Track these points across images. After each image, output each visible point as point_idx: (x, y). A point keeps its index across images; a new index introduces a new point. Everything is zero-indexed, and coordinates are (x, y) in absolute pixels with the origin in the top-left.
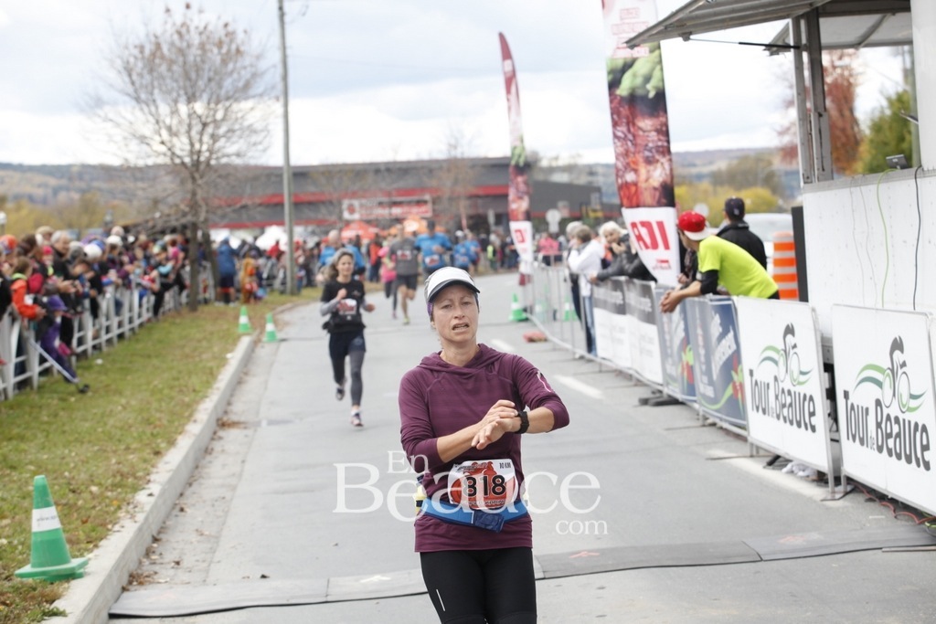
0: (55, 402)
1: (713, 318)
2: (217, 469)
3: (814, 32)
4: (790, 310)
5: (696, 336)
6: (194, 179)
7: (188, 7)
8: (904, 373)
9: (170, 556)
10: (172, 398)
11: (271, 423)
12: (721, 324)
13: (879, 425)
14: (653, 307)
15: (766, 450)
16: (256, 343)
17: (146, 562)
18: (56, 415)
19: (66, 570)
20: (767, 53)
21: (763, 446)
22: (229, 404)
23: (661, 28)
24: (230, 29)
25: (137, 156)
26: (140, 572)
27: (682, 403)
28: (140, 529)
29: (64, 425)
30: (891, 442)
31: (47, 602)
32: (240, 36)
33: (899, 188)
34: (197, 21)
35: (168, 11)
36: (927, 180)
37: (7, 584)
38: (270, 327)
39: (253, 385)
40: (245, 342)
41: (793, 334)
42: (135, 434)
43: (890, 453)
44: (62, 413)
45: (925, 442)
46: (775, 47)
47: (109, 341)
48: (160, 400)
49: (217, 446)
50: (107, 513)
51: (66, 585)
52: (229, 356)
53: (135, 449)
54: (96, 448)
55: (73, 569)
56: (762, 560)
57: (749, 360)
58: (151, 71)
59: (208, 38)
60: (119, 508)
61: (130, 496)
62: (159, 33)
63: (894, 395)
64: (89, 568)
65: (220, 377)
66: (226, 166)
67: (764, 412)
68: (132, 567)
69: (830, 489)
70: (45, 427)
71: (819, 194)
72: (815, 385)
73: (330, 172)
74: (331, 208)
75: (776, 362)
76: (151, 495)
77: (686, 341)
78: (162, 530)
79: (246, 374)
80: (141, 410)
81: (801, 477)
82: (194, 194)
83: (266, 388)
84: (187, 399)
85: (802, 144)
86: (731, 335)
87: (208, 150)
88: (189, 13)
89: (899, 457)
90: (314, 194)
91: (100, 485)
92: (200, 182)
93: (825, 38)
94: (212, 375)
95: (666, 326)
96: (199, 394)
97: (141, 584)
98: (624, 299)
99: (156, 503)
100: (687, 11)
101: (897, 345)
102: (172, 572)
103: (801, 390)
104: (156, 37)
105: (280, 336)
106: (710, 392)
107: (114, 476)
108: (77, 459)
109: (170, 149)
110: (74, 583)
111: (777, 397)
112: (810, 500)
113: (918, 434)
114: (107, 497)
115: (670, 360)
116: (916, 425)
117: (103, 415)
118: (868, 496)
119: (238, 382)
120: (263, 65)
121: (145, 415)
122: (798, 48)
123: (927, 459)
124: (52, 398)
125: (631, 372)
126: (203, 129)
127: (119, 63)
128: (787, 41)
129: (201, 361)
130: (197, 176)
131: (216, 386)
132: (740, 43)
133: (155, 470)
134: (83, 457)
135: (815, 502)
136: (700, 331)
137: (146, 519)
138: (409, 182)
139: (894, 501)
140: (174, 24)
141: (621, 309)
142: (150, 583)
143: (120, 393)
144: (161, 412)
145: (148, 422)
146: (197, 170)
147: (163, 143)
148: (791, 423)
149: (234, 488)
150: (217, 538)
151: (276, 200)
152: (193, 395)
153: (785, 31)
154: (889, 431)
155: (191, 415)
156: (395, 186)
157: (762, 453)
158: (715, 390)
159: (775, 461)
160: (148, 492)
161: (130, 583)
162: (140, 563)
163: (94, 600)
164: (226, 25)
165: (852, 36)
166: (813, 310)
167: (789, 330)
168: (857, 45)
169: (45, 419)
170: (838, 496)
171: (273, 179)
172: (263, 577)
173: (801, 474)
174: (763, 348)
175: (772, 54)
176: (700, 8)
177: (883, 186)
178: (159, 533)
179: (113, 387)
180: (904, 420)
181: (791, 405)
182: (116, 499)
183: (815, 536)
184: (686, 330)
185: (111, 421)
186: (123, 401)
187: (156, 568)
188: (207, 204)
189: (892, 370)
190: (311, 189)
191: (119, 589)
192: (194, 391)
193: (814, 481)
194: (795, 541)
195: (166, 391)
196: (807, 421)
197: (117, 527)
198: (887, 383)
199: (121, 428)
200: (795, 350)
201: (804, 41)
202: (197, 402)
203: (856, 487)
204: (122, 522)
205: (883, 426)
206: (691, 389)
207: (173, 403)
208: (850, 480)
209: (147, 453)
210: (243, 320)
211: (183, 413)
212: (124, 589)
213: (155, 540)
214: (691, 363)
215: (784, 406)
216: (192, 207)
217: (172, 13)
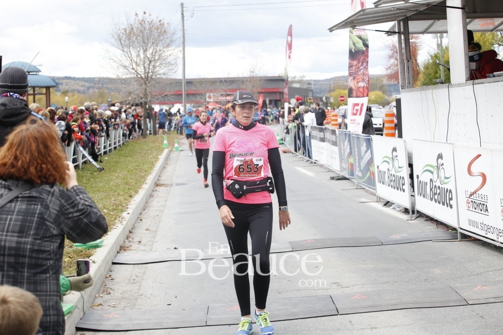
0: (89, 174)
1: (363, 143)
2: (155, 203)
3: (406, 27)
4: (395, 141)
5: (355, 151)
6: (146, 83)
7: (145, 13)
8: (443, 168)
9: (137, 239)
10: (137, 174)
11: (177, 185)
12: (366, 146)
13: (431, 189)
14: (336, 139)
15: (383, 199)
16: (171, 151)
17: (127, 241)
18: (89, 180)
19: (94, 244)
20: (387, 35)
21: (382, 197)
22: (160, 177)
23: (344, 23)
24: (162, 22)
25: (123, 74)
26: (124, 245)
27: (348, 179)
28: (124, 228)
29: (92, 184)
30: (436, 197)
31: (87, 257)
32: (166, 25)
33: (440, 92)
34: (148, 19)
35: (137, 14)
36: (453, 88)
37: (71, 249)
38: (176, 145)
39: (169, 168)
40: (166, 151)
41: (396, 152)
42: (122, 189)
43: (436, 202)
44: (91, 179)
45: (450, 197)
46: (390, 33)
47: (110, 150)
48: (132, 175)
49: (155, 194)
50: (111, 220)
51: (95, 250)
52: (159, 157)
53: (121, 194)
54: (106, 194)
55: (98, 243)
56: (383, 245)
57: (377, 161)
58: (129, 39)
59: (153, 26)
60: (116, 219)
61: (120, 214)
62: (132, 24)
63: (438, 177)
64: (104, 243)
65: (156, 165)
66: (159, 78)
67: (383, 184)
68: (121, 243)
69: (410, 216)
70: (85, 185)
71: (408, 93)
72: (405, 173)
73: (201, 82)
74: (202, 96)
75: (388, 163)
76: (128, 214)
77: (350, 153)
78: (133, 228)
79: (166, 164)
80: (124, 179)
81: (398, 211)
82: (146, 90)
83: (175, 170)
84: (142, 174)
85: (401, 73)
86: (369, 151)
87: (152, 72)
88: (145, 15)
89: (439, 203)
90: (195, 90)
91: (108, 209)
92: (148, 85)
93: (411, 30)
94: (152, 165)
95: (342, 147)
96: (147, 172)
97: (125, 250)
98: (324, 136)
99: (131, 217)
100: (355, 17)
101: (440, 156)
102: (137, 246)
103: (399, 174)
104: (131, 25)
105: (180, 149)
106: (360, 174)
107: (113, 206)
108: (98, 198)
109: (136, 71)
110: (98, 249)
111: (388, 177)
112: (402, 220)
113: (448, 194)
114: (111, 214)
115: (343, 161)
116: (447, 189)
117: (108, 180)
118: (426, 219)
119: (163, 167)
120: (175, 37)
121: (125, 180)
122: (399, 33)
123: (451, 204)
124: (87, 173)
125: (327, 166)
126: (150, 63)
127: (116, 35)
128: (395, 30)
129: (148, 159)
130: (147, 82)
131: (154, 169)
132: (376, 31)
133: (130, 203)
134: (100, 198)
135: (404, 221)
136: (356, 149)
137: (127, 223)
138: (234, 86)
139: (436, 221)
140: (139, 20)
141: (323, 140)
142: (129, 250)
143: (115, 171)
144: (132, 179)
145: (127, 183)
146: (147, 80)
147: (133, 69)
148: (394, 188)
149: (162, 211)
150: (156, 232)
151: (179, 93)
152: (145, 173)
153: (394, 26)
154: (435, 192)
155: (144, 181)
156: (228, 88)
157: (381, 200)
158: (362, 174)
159: (387, 204)
160: (128, 212)
161: (120, 250)
162: (124, 241)
163: (106, 256)
164: (160, 21)
165: (422, 29)
166: (405, 141)
167: (395, 150)
168: (423, 33)
169: (85, 181)
170: (413, 219)
171: (178, 84)
172: (175, 248)
173: (398, 209)
174: (383, 157)
175: (388, 35)
176: (359, 16)
177: (435, 91)
178: (132, 229)
179: (112, 169)
180: (442, 188)
181: (394, 181)
182: (114, 215)
183: (405, 235)
184: (350, 149)
185: (112, 183)
186: (117, 175)
187: (131, 244)
188: (151, 94)
189: (437, 167)
190: (194, 88)
191: (116, 253)
192: (145, 171)
193: (403, 212)
194: (397, 237)
195: (134, 171)
196: (401, 187)
197: (115, 227)
198: (435, 172)
199: (116, 186)
200: (397, 158)
201: (402, 30)
202: (147, 176)
203: (421, 215)
204: (117, 225)
205: (433, 190)
206: (352, 174)
207: (137, 176)
208: (418, 212)
209: (127, 196)
210: (165, 142)
211: (141, 180)
212: (118, 252)
213: (130, 232)
214: (352, 162)
215: (391, 181)
216: (145, 95)
217: (138, 16)
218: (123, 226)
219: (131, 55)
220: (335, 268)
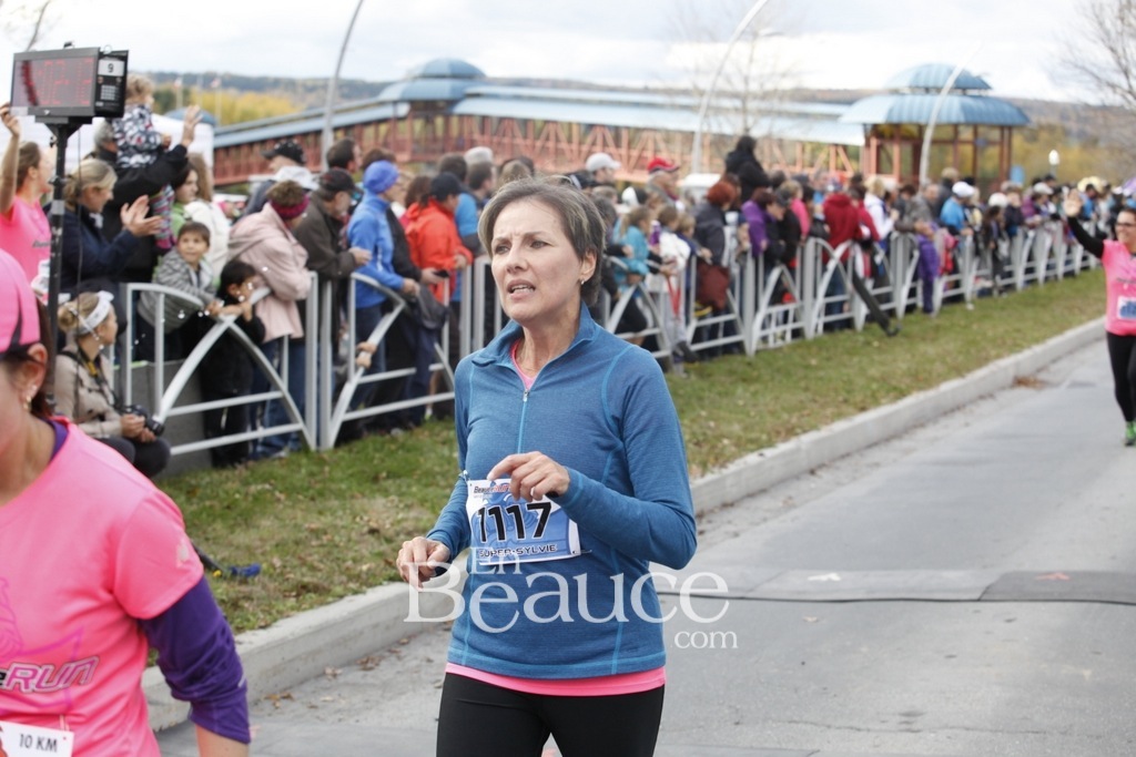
11: (1072, 385)
22: (1054, 361)
48: (964, 352)
49: (986, 406)
53: (849, 403)
61: (743, 454)
84: (994, 352)
96: (1015, 348)
99: (758, 466)
121: (924, 366)
124: (855, 341)
145: (915, 374)
150: (794, 507)
152: (1006, 349)
155: (969, 371)
182: (726, 455)
192: (1015, 344)
213: (724, 504)
220: (989, 665)
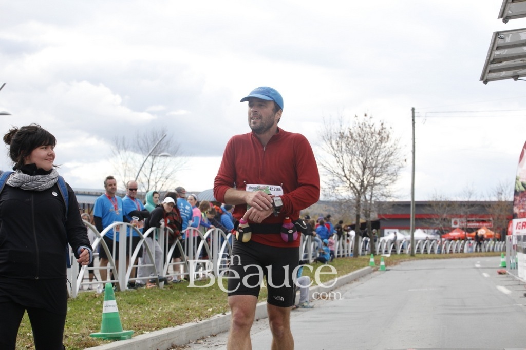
7: (366, 115)
17: (193, 342)
19: (116, 335)
22: (332, 290)
24: (384, 126)
26: (182, 346)
31: (88, 347)
32: (388, 129)
34: (369, 122)
35: (356, 116)
38: (382, 264)
40: (366, 269)
51: (109, 341)
59: (374, 130)
62: (351, 127)
64: (136, 337)
76: (224, 314)
79: (355, 280)
83: (358, 286)
88: (365, 118)
99: (224, 317)
104: (350, 129)
105: (388, 268)
109: (348, 179)
110: (117, 342)
119: (348, 283)
140: (359, 123)
147: (345, 176)
161: (168, 349)
162: (188, 342)
163: (116, 349)
164: (382, 124)
178: (220, 332)
187: (193, 345)
210: (372, 260)
213: (213, 335)
216: (356, 207)
217: (358, 118)
218: (196, 324)
219: (343, 159)
